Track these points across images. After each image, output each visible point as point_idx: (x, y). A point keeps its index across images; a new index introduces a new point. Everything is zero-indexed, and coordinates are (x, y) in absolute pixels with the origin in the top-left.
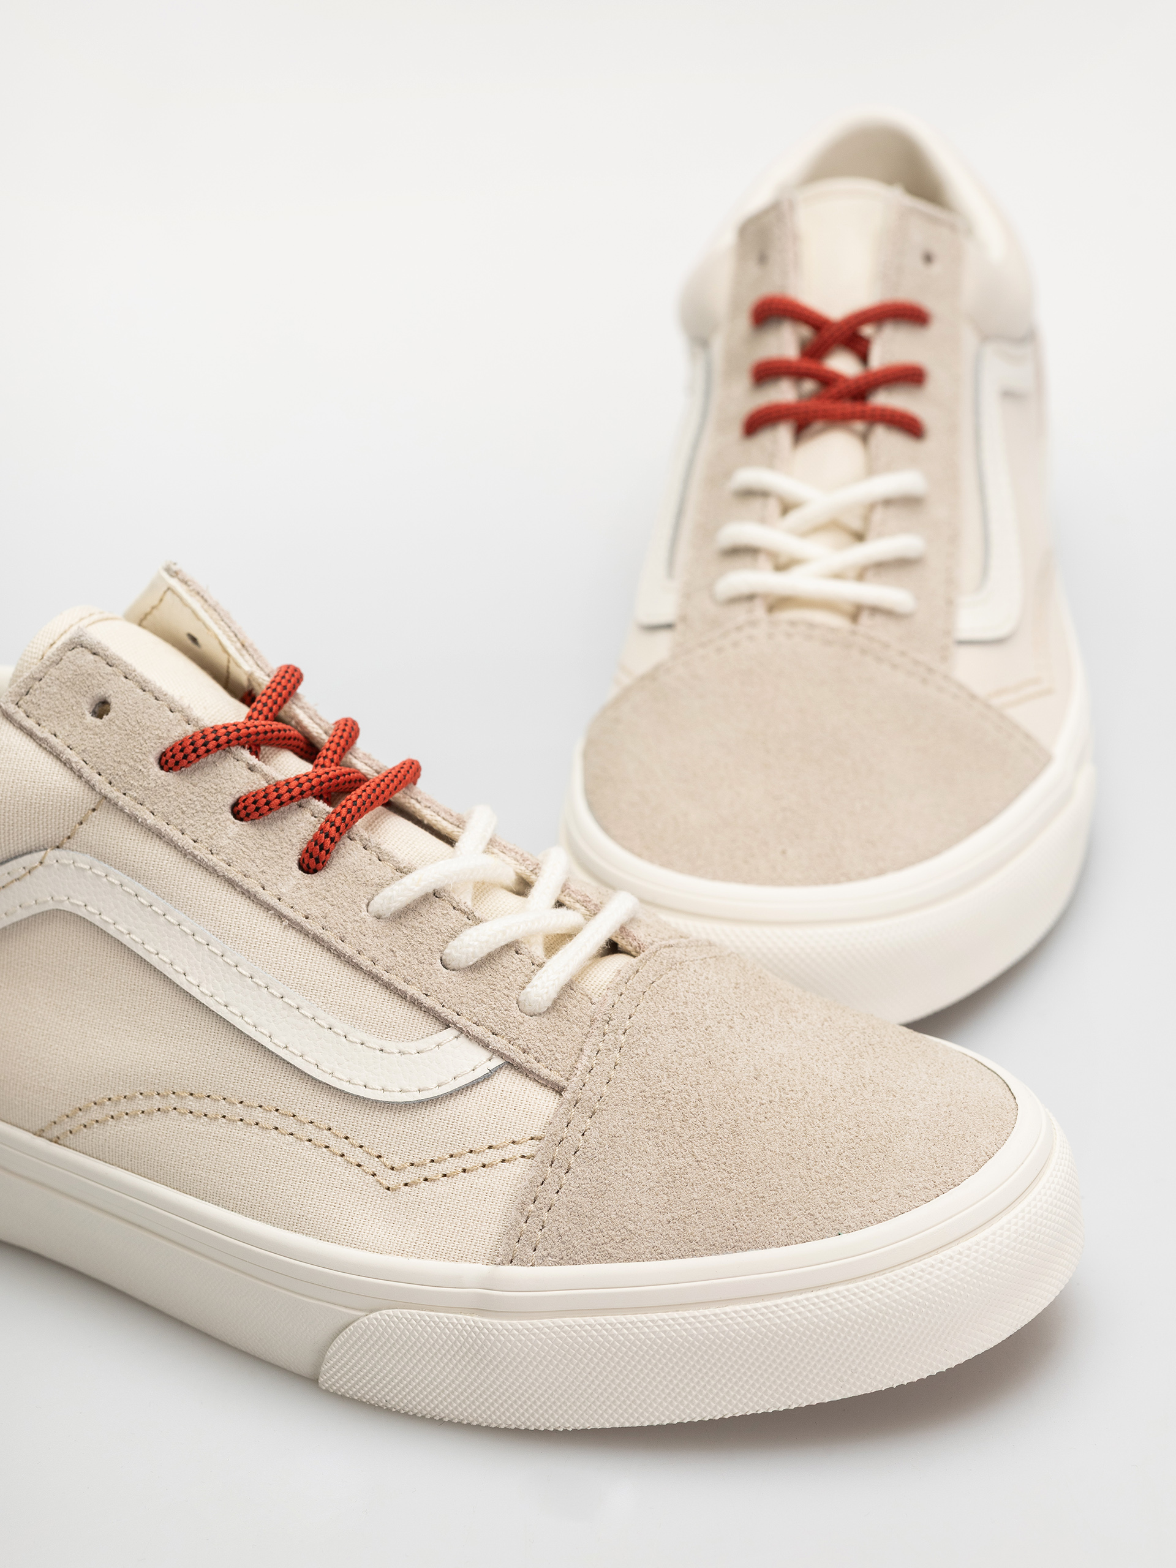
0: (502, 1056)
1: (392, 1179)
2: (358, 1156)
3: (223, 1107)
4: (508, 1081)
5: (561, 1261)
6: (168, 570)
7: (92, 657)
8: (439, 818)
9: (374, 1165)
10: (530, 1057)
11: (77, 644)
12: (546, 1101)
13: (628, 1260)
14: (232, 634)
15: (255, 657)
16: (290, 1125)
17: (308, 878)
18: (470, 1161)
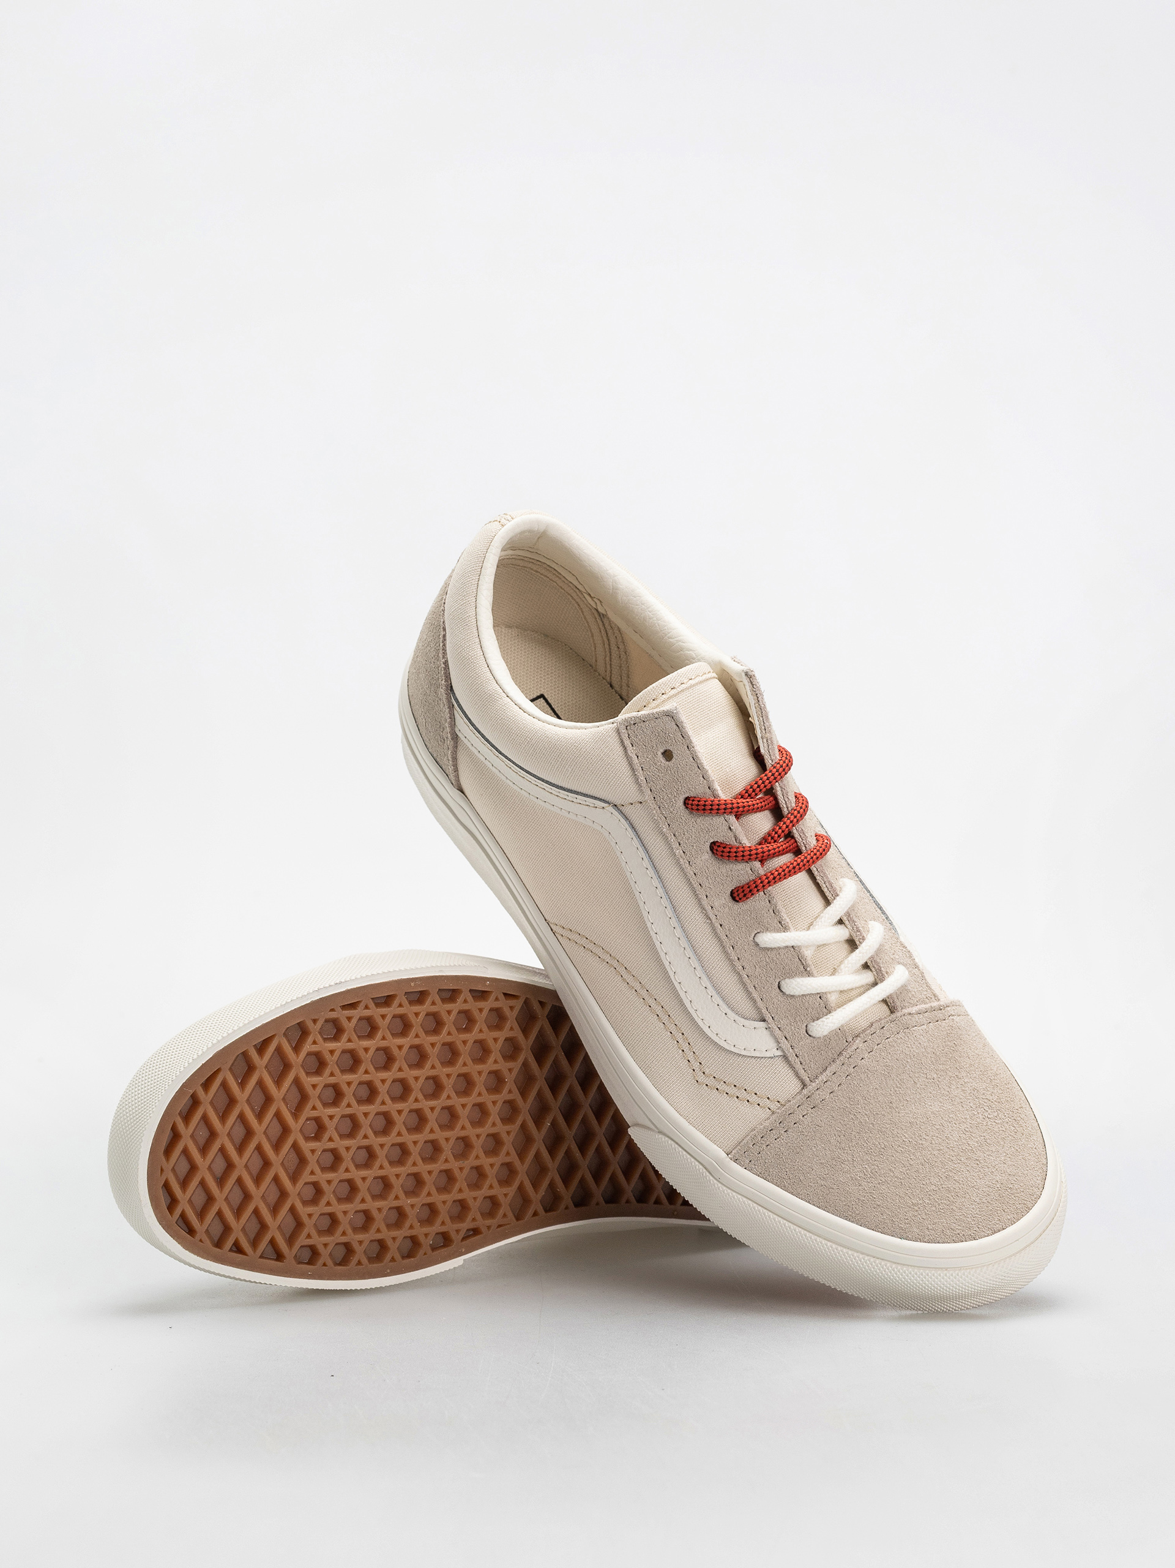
0: (784, 1052)
1: (701, 1078)
2: (691, 1057)
3: (637, 986)
4: (781, 1066)
5: (760, 1175)
6: (747, 674)
7: (675, 727)
8: (824, 886)
9: (696, 1065)
10: (797, 1060)
11: (670, 715)
12: (794, 1085)
13: (792, 1194)
14: (763, 728)
15: (770, 747)
16: (665, 1018)
17: (731, 903)
18: (743, 1094)
